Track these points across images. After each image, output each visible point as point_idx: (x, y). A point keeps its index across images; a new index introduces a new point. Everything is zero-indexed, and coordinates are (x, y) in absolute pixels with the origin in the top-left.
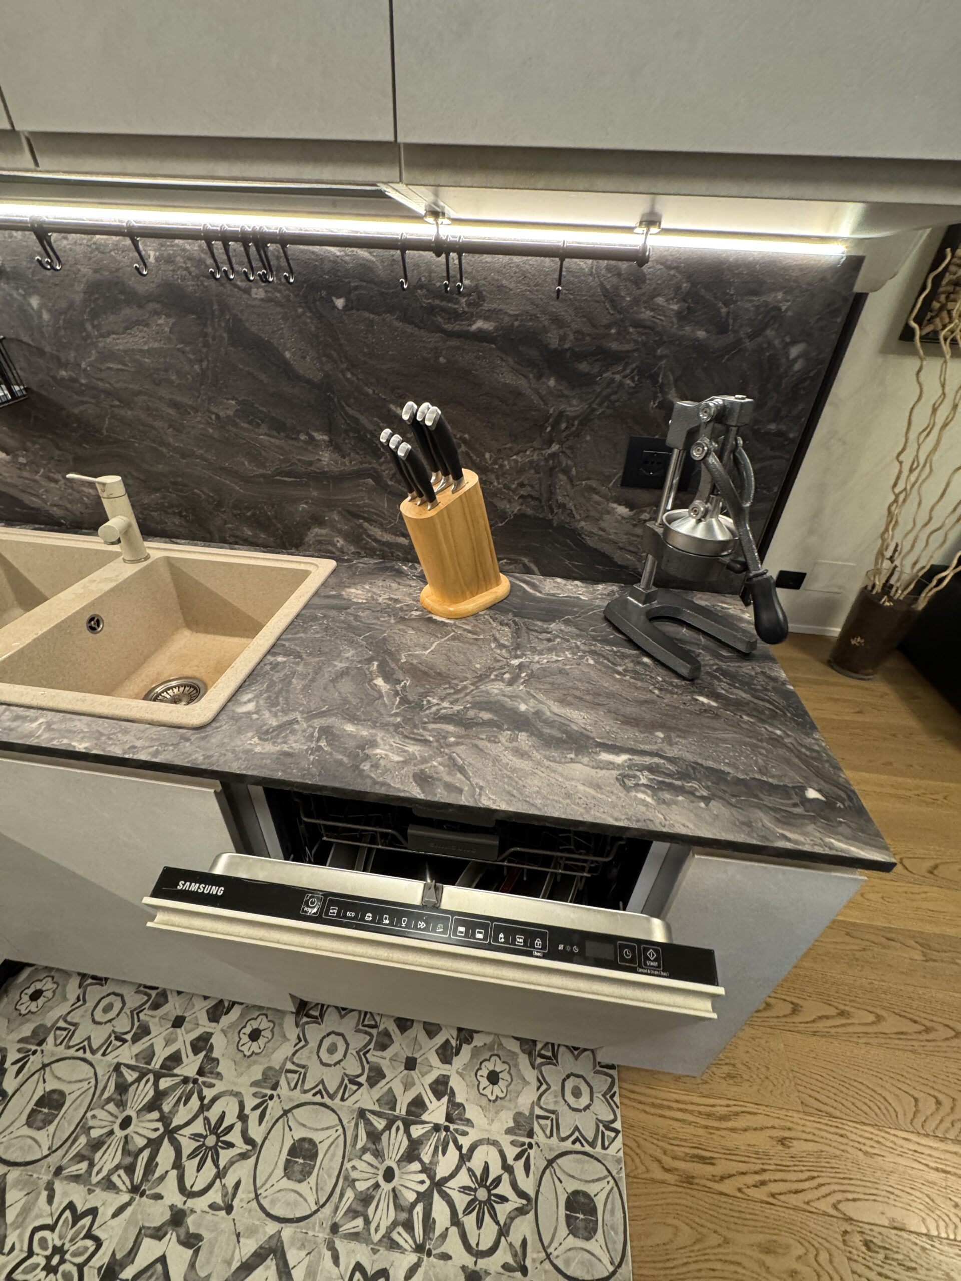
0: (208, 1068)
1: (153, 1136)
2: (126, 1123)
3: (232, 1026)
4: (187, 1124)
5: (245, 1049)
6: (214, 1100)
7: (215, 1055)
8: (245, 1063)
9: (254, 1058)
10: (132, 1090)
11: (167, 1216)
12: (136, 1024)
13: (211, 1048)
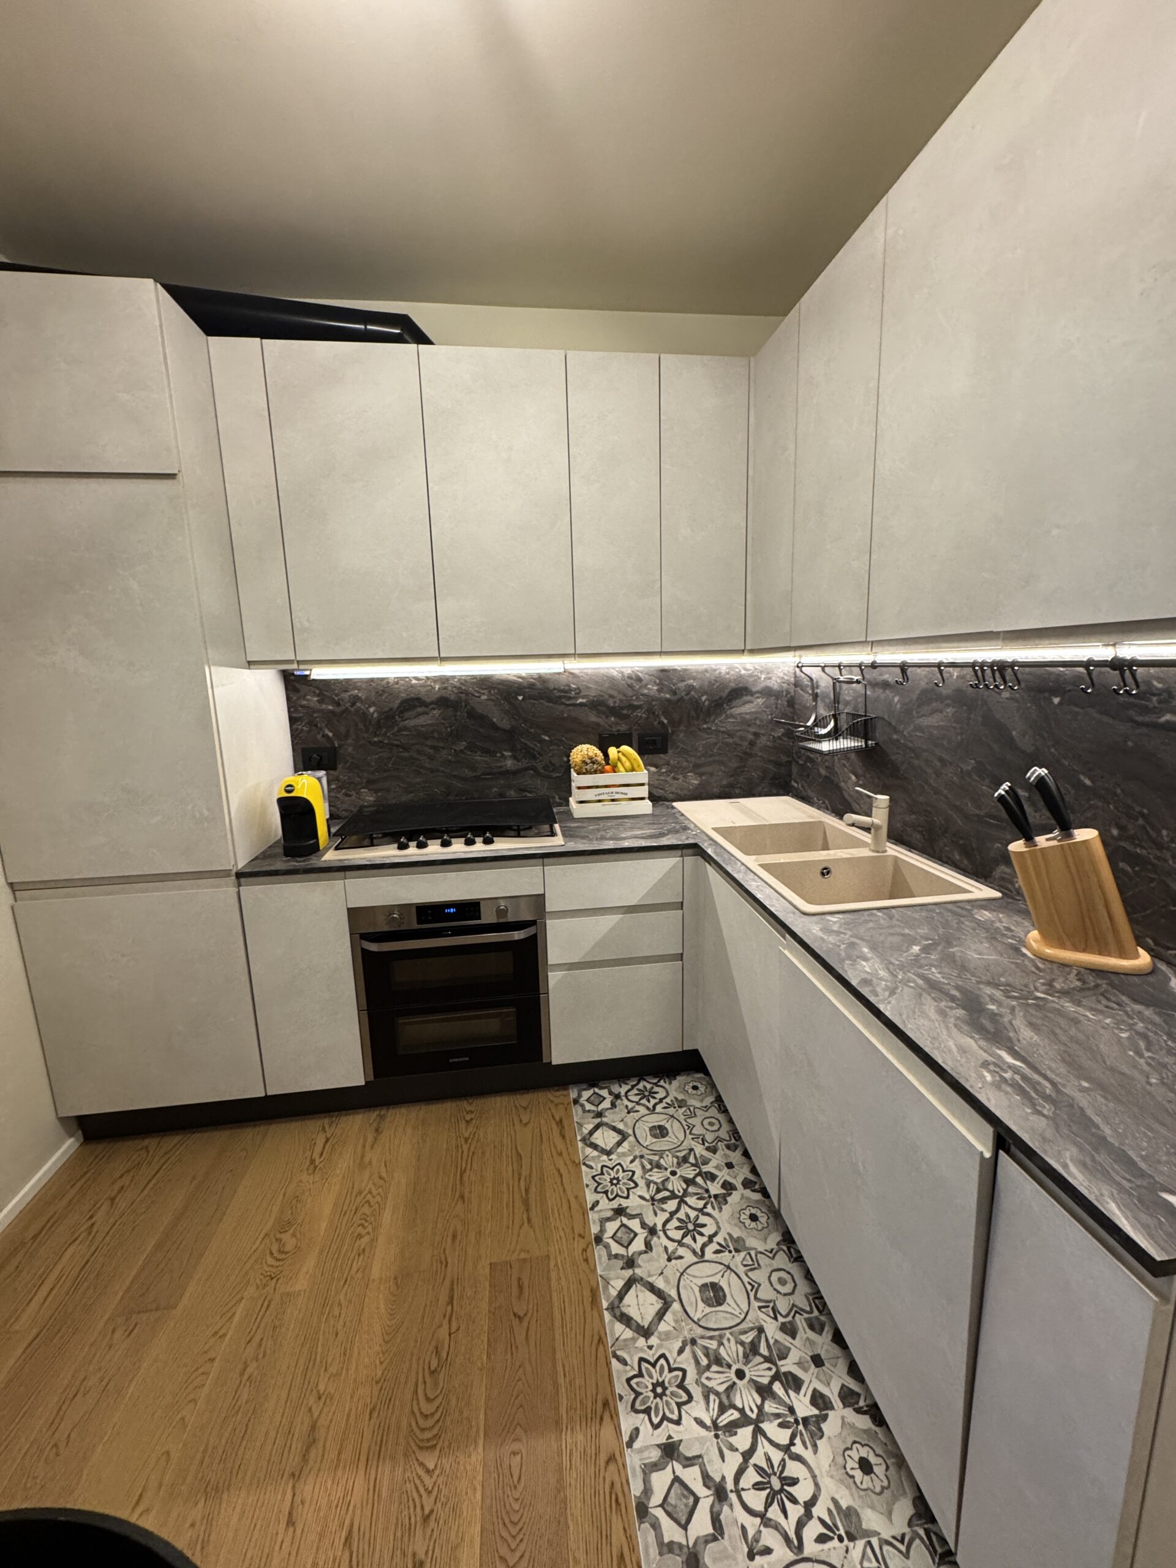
0: (721, 1200)
1: (676, 1192)
2: (673, 1173)
3: (748, 1199)
4: (690, 1207)
5: (743, 1216)
6: (708, 1215)
7: (729, 1199)
8: (737, 1221)
9: (741, 1225)
10: (687, 1165)
11: (651, 1225)
12: (714, 1144)
13: (730, 1194)
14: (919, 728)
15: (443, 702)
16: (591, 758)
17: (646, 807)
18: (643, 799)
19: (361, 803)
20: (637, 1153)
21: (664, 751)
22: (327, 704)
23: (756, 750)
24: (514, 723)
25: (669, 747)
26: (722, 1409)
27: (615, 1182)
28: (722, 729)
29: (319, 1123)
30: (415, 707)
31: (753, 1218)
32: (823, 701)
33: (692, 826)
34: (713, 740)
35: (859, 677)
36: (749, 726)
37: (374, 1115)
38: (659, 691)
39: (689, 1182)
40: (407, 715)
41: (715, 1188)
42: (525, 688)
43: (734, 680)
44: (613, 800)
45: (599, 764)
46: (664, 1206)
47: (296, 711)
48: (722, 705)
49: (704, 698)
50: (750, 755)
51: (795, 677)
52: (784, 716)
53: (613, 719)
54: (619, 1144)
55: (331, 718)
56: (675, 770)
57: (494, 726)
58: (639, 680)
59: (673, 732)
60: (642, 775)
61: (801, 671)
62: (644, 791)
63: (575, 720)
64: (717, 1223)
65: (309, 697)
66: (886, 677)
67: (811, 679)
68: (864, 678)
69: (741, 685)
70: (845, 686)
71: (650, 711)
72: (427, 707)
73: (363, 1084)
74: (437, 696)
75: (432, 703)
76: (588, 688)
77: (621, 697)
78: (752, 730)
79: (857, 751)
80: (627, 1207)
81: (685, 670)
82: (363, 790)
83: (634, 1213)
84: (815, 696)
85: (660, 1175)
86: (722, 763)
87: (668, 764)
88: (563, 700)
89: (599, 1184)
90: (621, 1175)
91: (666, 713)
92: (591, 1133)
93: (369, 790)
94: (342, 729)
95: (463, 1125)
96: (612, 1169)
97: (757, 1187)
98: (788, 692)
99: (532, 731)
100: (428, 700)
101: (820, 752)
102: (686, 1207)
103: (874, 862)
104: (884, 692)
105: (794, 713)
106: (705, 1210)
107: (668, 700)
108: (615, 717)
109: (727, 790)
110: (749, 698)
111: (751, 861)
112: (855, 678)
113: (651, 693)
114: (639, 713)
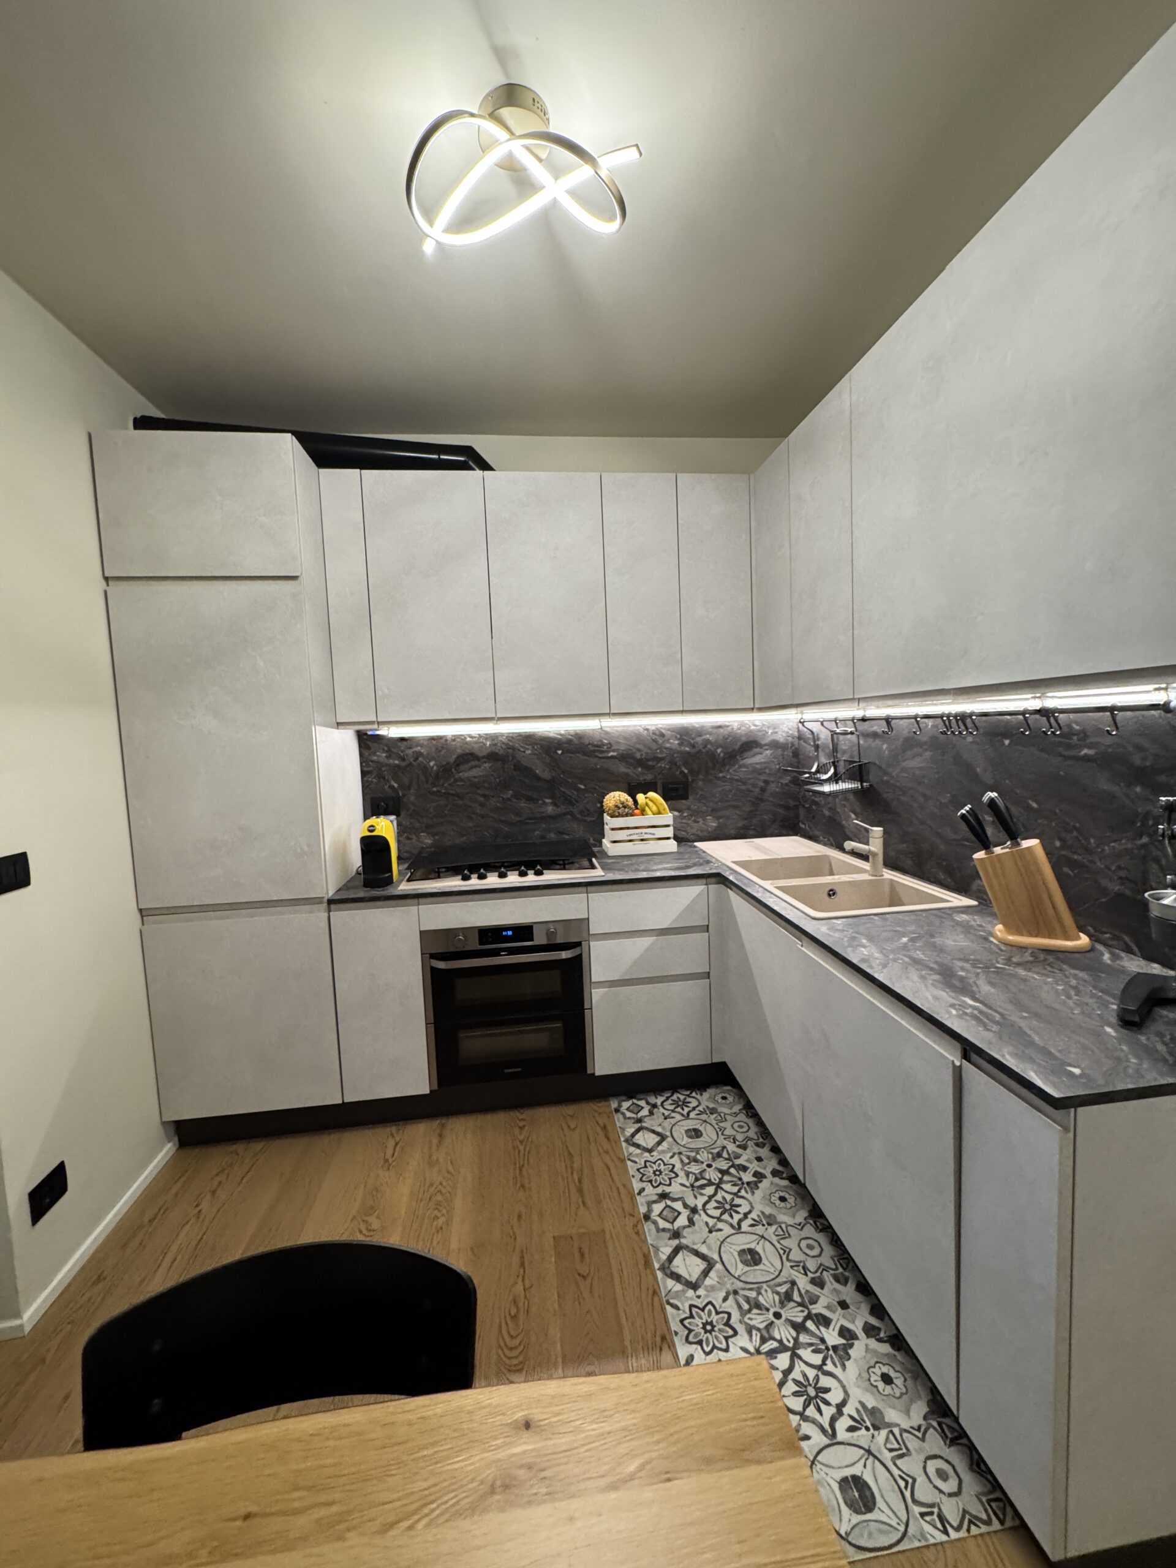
0: (753, 1186)
1: (713, 1180)
2: (709, 1166)
3: (777, 1185)
4: (726, 1192)
5: (773, 1198)
6: (742, 1197)
7: (759, 1185)
8: (767, 1202)
9: (773, 1205)
10: (721, 1159)
11: (693, 1206)
12: (745, 1142)
13: (761, 1182)
14: (903, 770)
15: (493, 756)
16: (622, 803)
17: (672, 846)
18: (668, 838)
19: (420, 845)
20: (676, 1150)
21: (686, 798)
22: (394, 759)
23: (766, 796)
24: (554, 774)
25: (690, 793)
26: (763, 1340)
27: (658, 1173)
28: (736, 777)
29: (388, 1130)
30: (469, 761)
31: (783, 1199)
32: (823, 750)
33: (714, 860)
34: (728, 788)
35: (853, 729)
36: (760, 774)
37: (435, 1124)
38: (681, 744)
39: (723, 1172)
40: (462, 767)
41: (747, 1177)
42: (564, 743)
43: (745, 734)
44: (642, 840)
45: (630, 808)
46: (703, 1191)
47: (368, 766)
48: (736, 756)
49: (719, 751)
50: (762, 800)
51: (799, 731)
52: (791, 765)
53: (640, 769)
54: (659, 1143)
55: (396, 771)
56: (695, 814)
57: (538, 778)
58: (662, 735)
59: (693, 781)
60: (668, 817)
61: (803, 725)
62: (669, 832)
63: (607, 771)
64: (751, 1204)
65: (378, 753)
66: (875, 728)
67: (812, 733)
68: (856, 731)
69: (751, 739)
70: (841, 737)
71: (673, 762)
72: (479, 760)
73: (428, 1092)
74: (488, 751)
75: (483, 757)
76: (618, 742)
77: (646, 750)
78: (763, 777)
79: (854, 791)
80: (670, 1192)
81: (703, 727)
82: (422, 834)
83: (676, 1197)
84: (817, 747)
85: (697, 1167)
86: (736, 807)
87: (689, 808)
88: (597, 754)
89: (644, 1175)
90: (662, 1167)
91: (686, 764)
92: (633, 1135)
93: (428, 833)
94: (406, 781)
95: (517, 1131)
96: (654, 1163)
97: (784, 1175)
98: (792, 744)
99: (570, 780)
100: (480, 755)
101: (822, 793)
102: (722, 1192)
103: (875, 884)
104: (874, 741)
105: (799, 762)
106: (739, 1194)
107: (688, 753)
108: (642, 768)
109: (742, 831)
110: (758, 750)
111: (767, 884)
112: (849, 730)
113: (673, 747)
114: (662, 764)
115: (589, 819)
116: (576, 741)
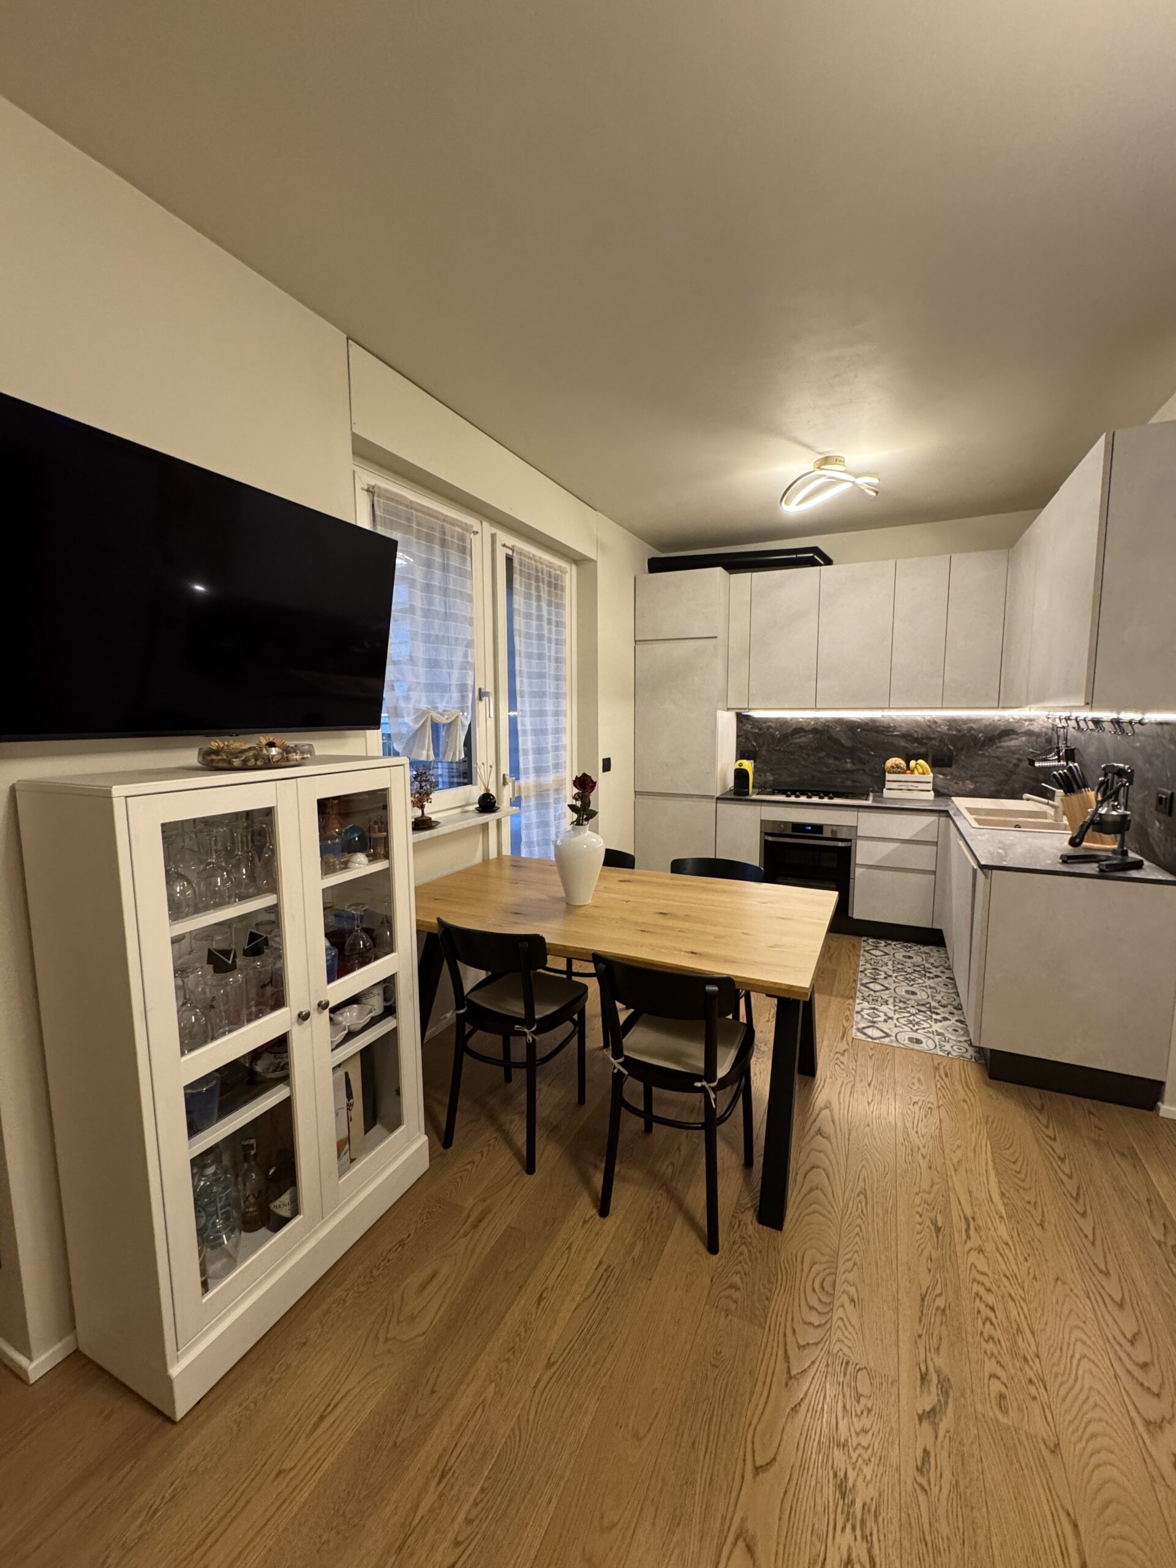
15: (815, 731)
16: (898, 765)
18: (927, 791)
21: (950, 766)
22: (755, 731)
23: (1015, 769)
24: (854, 744)
25: (952, 763)
28: (993, 755)
30: (799, 732)
34: (986, 761)
36: (1014, 754)
38: (949, 729)
40: (794, 736)
42: (862, 725)
44: (909, 790)
45: (903, 769)
47: (741, 732)
48: (994, 739)
49: (980, 735)
50: (1013, 773)
51: (1054, 725)
53: (915, 745)
55: (756, 736)
56: (956, 778)
57: (842, 745)
58: (936, 722)
59: (957, 755)
60: (930, 777)
62: (930, 787)
63: (890, 744)
65: (747, 726)
69: (1008, 728)
71: (942, 741)
72: (806, 733)
74: (812, 728)
75: (809, 731)
76: (901, 726)
77: (922, 732)
78: (1016, 756)
81: (969, 718)
82: (767, 773)
86: (991, 776)
88: (885, 733)
91: (952, 743)
93: (770, 772)
94: (761, 741)
98: (1046, 734)
99: (865, 749)
100: (807, 729)
107: (954, 735)
108: (917, 743)
110: (1014, 736)
113: (944, 731)
114: (934, 742)
115: (875, 774)
116: (871, 724)
